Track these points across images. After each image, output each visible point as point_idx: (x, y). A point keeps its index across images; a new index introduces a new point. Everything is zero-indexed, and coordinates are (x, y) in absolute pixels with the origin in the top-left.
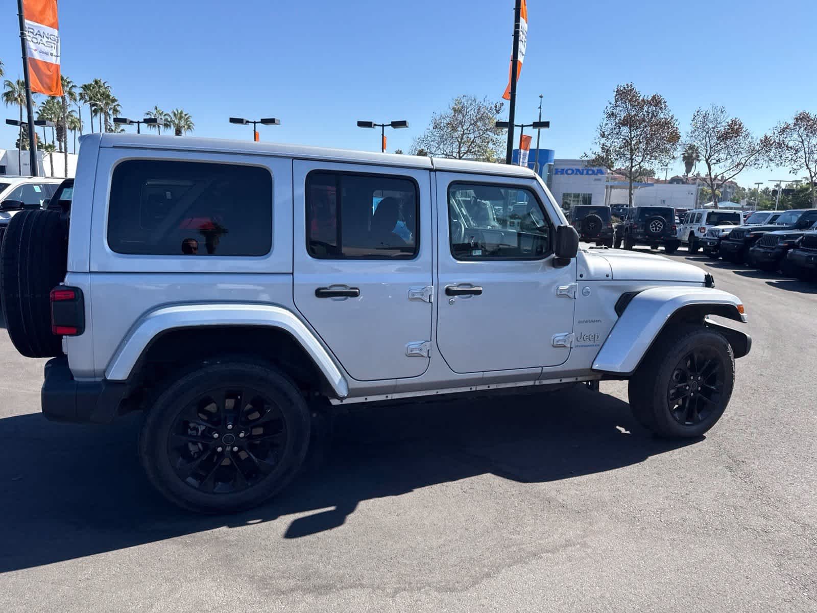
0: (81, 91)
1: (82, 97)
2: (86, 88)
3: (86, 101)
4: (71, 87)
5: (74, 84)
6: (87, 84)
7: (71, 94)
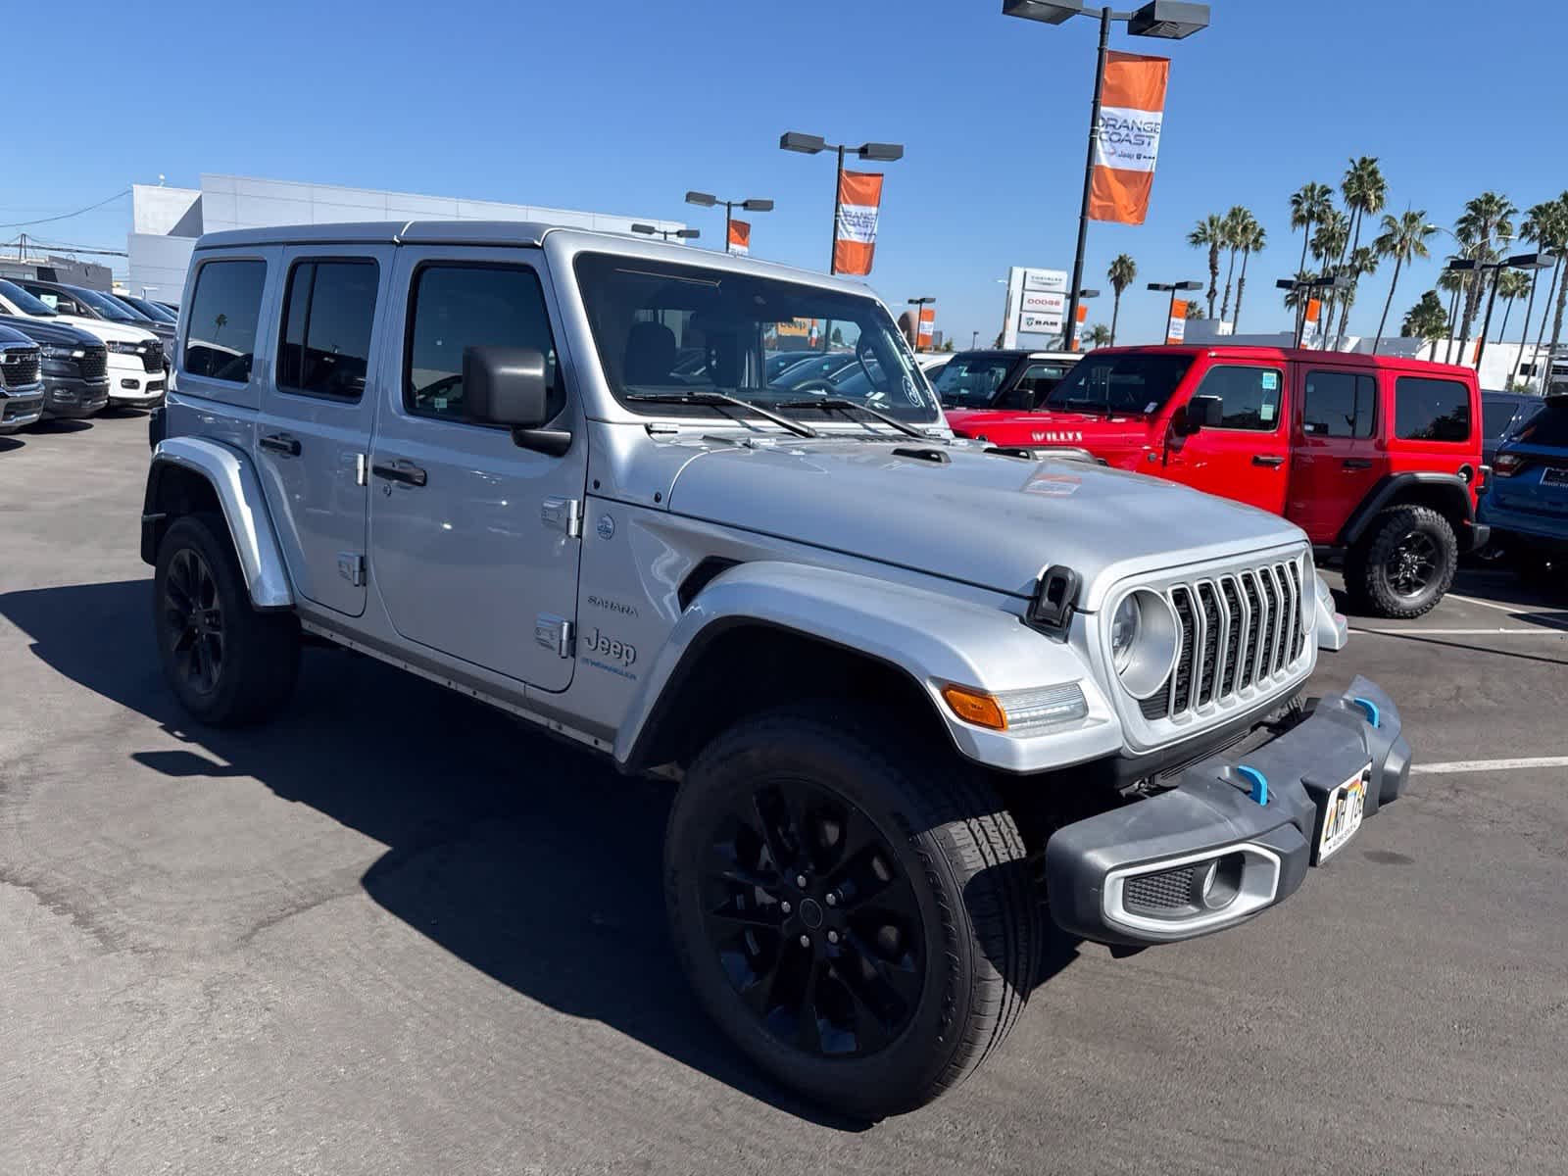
0: (1528, 219)
1: (1526, 230)
2: (1539, 212)
3: (1532, 239)
4: (1507, 213)
5: (1512, 208)
6: (1543, 203)
7: (1501, 227)
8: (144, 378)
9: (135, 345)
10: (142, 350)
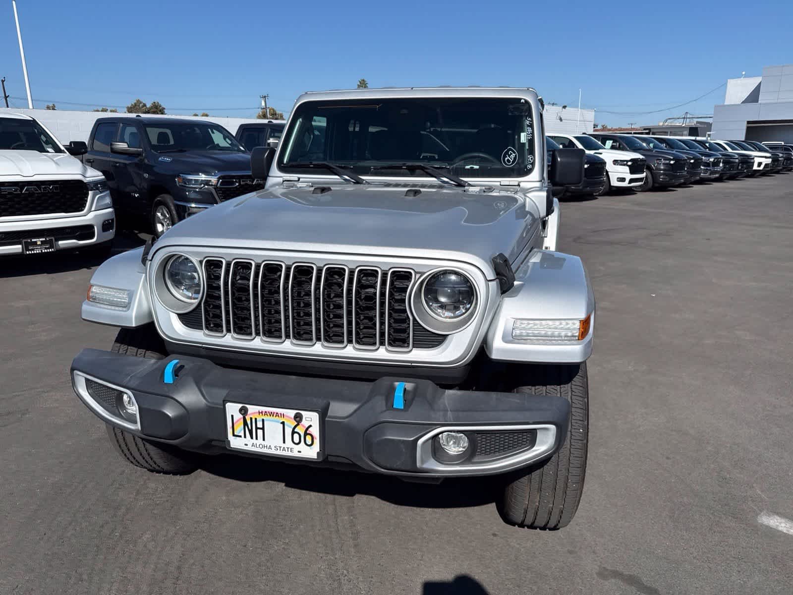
8: (629, 176)
9: (627, 161)
10: (629, 163)
